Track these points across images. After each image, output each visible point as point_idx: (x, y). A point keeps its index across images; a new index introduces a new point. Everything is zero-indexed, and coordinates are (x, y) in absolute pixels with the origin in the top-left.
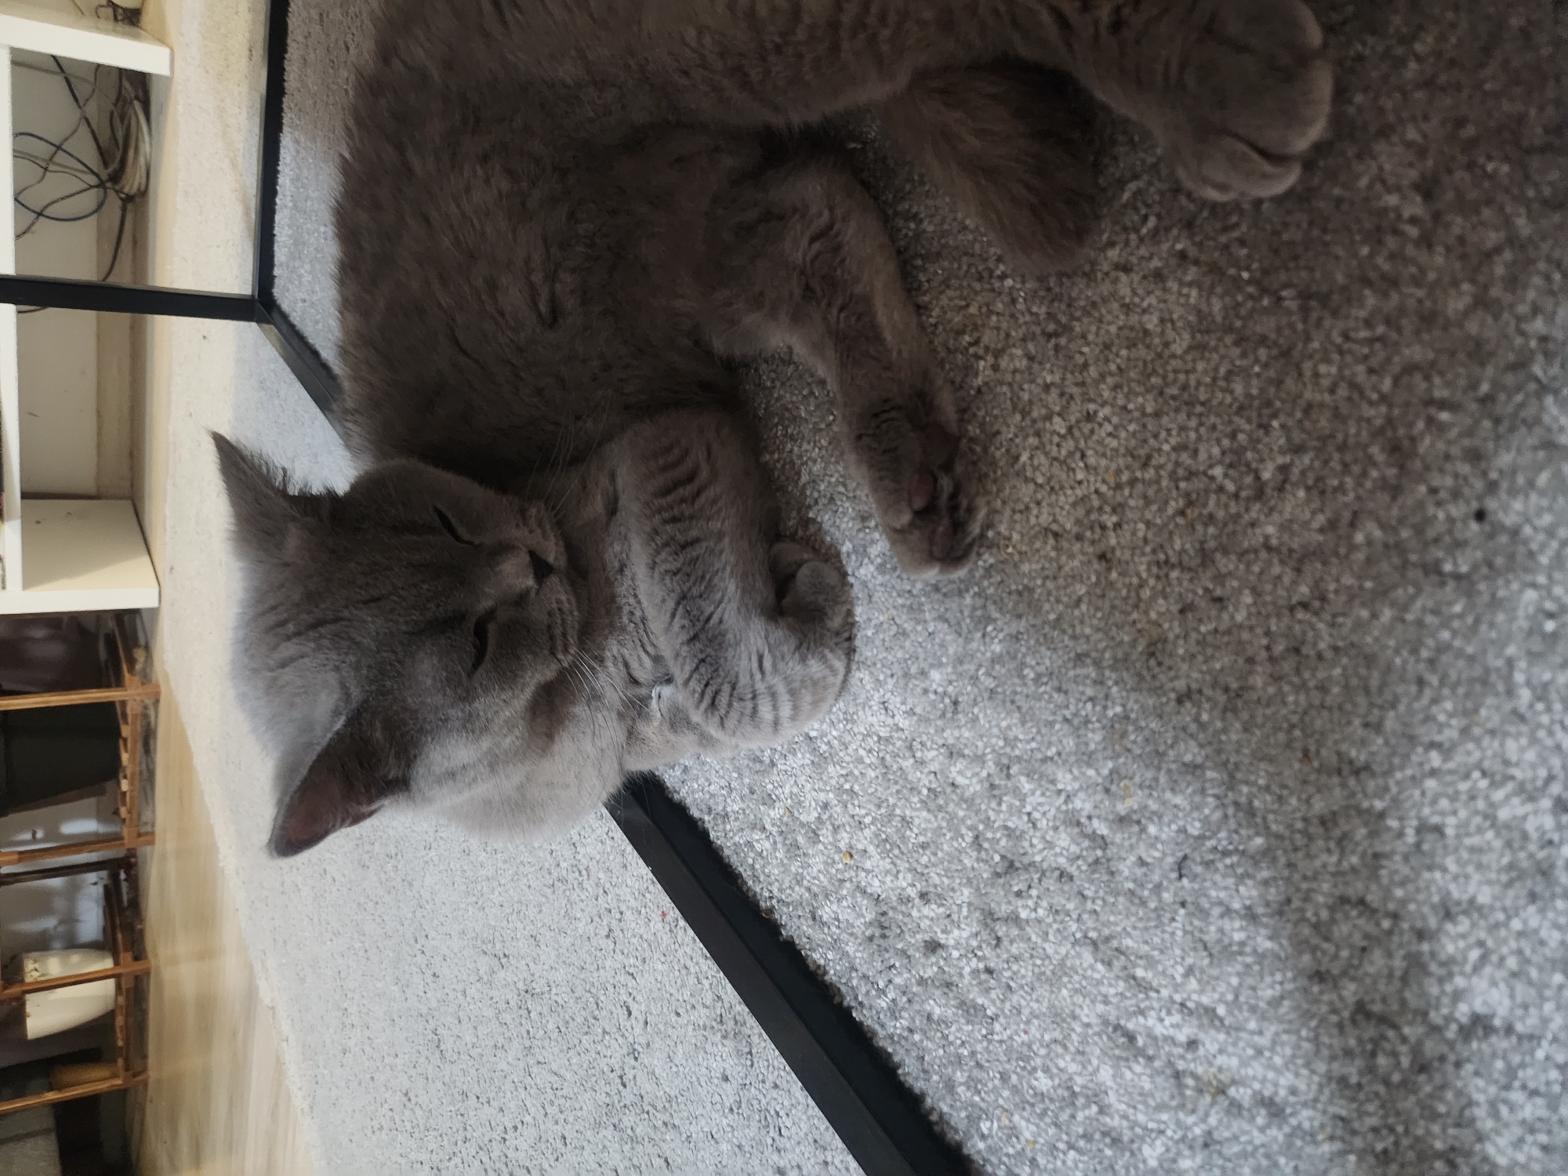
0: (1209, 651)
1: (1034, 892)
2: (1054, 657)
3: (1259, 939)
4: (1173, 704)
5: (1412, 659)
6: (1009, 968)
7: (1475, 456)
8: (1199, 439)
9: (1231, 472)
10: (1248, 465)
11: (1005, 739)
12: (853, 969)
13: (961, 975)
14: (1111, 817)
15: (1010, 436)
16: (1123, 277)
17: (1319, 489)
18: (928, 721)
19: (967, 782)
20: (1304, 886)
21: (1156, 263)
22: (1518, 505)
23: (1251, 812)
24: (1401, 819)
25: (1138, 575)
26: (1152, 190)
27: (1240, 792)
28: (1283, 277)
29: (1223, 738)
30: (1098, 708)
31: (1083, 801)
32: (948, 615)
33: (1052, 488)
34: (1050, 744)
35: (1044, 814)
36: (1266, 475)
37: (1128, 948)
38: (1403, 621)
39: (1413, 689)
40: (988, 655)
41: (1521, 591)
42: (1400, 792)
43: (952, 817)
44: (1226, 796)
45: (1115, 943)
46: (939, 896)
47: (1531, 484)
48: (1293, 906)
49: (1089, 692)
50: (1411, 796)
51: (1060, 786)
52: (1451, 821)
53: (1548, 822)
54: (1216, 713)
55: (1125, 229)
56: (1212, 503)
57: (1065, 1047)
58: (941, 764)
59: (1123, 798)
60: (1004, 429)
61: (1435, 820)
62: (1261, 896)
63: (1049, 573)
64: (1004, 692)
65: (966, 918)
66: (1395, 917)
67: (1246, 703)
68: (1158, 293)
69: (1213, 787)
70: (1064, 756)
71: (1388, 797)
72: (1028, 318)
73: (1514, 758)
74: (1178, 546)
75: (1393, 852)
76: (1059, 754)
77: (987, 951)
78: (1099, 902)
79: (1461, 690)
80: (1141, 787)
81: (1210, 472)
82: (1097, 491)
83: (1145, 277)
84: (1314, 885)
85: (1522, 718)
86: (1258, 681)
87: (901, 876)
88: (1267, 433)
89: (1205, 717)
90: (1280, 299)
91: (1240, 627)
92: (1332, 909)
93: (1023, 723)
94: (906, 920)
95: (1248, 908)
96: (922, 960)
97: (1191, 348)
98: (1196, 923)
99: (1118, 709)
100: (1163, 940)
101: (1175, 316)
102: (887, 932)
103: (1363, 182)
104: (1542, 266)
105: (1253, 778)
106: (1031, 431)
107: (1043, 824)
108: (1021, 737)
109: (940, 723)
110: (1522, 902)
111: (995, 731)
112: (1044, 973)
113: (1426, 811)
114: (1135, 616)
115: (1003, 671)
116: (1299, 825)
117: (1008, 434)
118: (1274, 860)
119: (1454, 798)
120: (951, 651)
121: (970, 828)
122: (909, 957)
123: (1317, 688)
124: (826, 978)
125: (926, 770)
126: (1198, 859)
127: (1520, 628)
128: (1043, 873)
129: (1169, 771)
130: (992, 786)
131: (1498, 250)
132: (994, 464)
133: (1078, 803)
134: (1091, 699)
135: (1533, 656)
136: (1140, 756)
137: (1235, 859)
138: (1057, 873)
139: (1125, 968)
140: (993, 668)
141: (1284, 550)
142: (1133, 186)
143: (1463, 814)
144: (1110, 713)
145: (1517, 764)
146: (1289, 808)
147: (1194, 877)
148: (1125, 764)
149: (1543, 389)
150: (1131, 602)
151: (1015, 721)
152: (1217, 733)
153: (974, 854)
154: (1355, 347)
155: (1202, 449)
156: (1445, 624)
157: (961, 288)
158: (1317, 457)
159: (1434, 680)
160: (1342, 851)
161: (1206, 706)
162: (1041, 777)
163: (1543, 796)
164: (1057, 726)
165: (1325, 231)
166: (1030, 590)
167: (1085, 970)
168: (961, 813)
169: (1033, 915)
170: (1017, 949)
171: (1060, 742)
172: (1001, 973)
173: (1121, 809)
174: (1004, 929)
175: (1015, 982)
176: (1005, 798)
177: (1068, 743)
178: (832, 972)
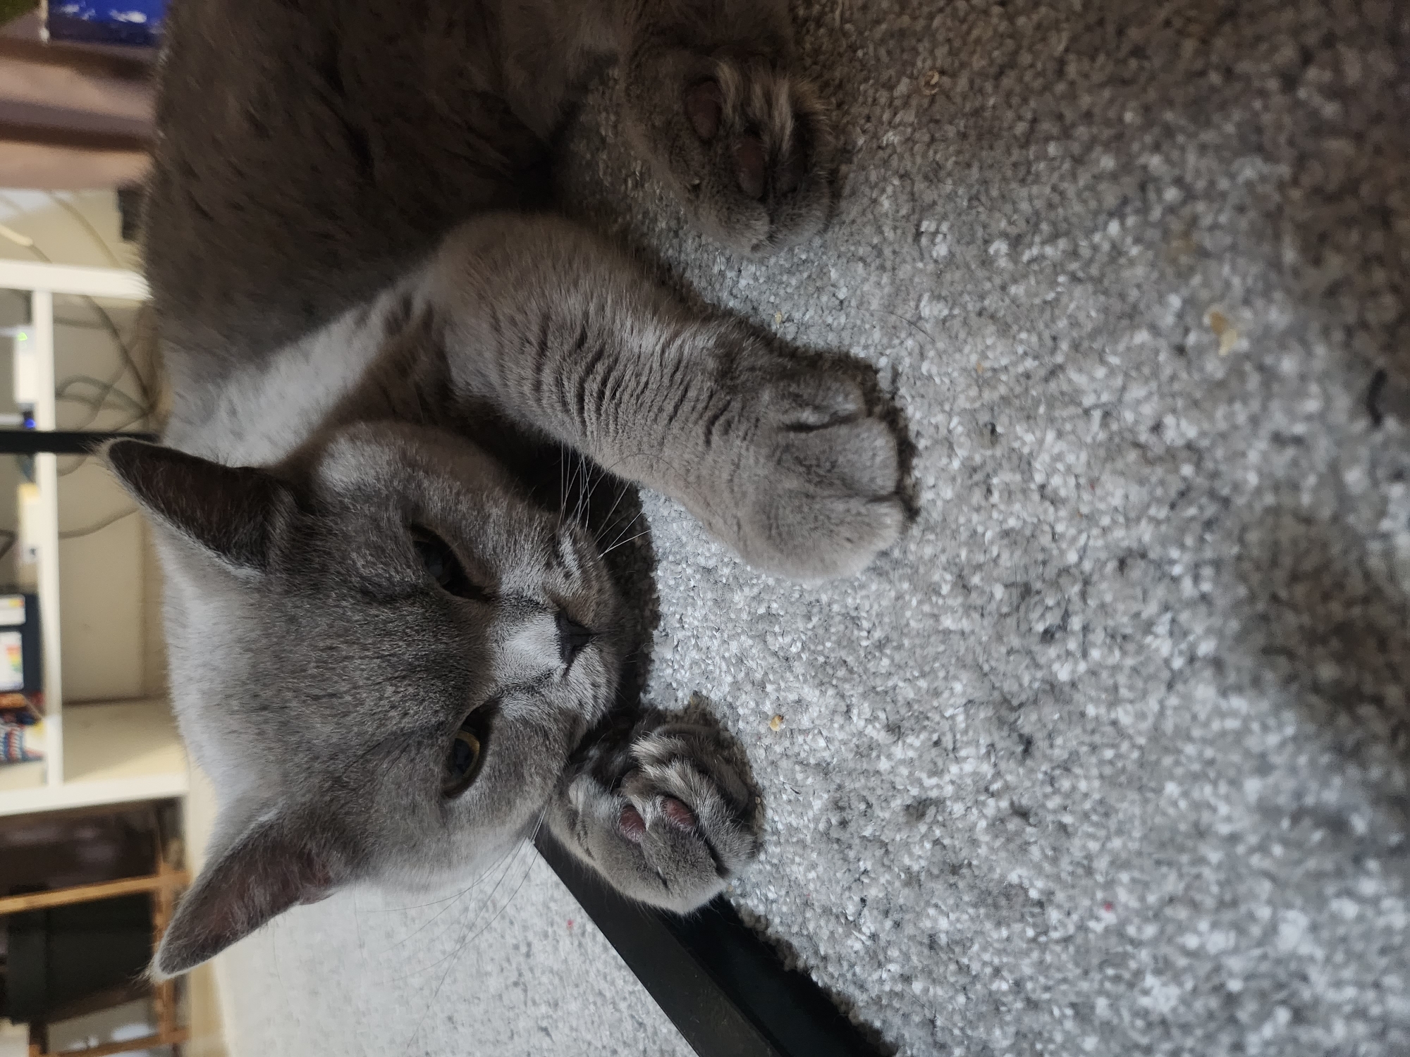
1: (1076, 623)
2: (1036, 190)
4: (1276, 99)
6: (1056, 791)
11: (979, 385)
12: (806, 903)
13: (974, 843)
14: (1198, 395)
31: (1138, 402)
32: (861, 251)
35: (1068, 470)
40: (931, 268)
43: (916, 566)
46: (916, 716)
49: (1111, 200)
51: (1088, 401)
57: (1195, 906)
59: (1215, 345)
64: (965, 309)
65: (965, 732)
70: (1085, 345)
76: (1076, 346)
77: (1012, 774)
78: (1208, 571)
80: (1246, 302)
87: (854, 712)
93: (1004, 330)
94: (872, 783)
99: (1171, 194)
102: (848, 815)
107: (1068, 489)
108: (1004, 361)
111: (961, 380)
112: (1124, 770)
115: (957, 276)
121: (946, 568)
122: (884, 845)
124: (770, 931)
128: (1086, 583)
129: (1301, 228)
130: (973, 471)
133: (1128, 413)
136: (1232, 247)
138: (1111, 566)
140: (942, 283)
144: (1156, 213)
148: (1204, 282)
151: (990, 340)
153: (960, 607)
162: (1050, 407)
164: (1065, 299)
167: (1206, 724)
168: (928, 552)
169: (1082, 666)
170: (1063, 747)
171: (1074, 323)
172: (1043, 806)
173: (1214, 367)
174: (1034, 717)
175: (1072, 812)
176: (995, 481)
177: (1088, 316)
178: (777, 920)
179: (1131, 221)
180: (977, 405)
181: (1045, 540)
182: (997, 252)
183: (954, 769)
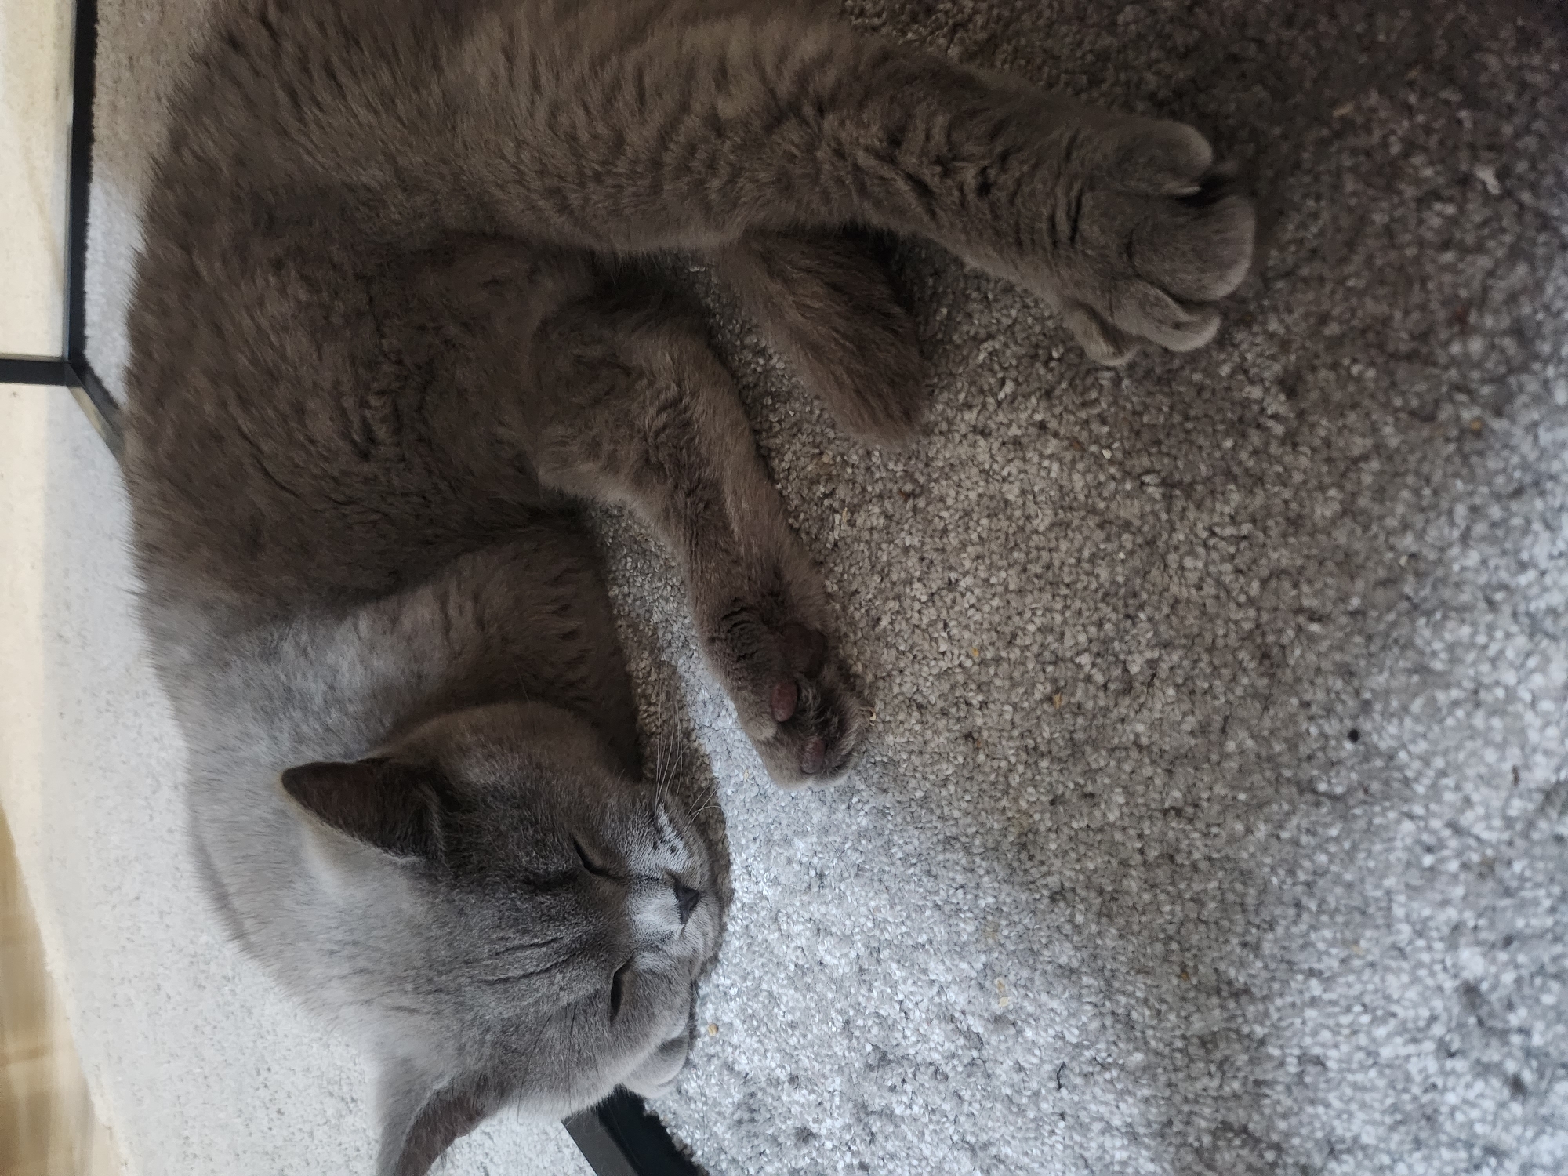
0: (1082, 849)
1: (908, 1087)
2: (922, 837)
3: (1141, 1161)
4: (1046, 901)
5: (1289, 881)
6: (885, 1166)
7: (1348, 673)
8: (1065, 622)
9: (1099, 661)
10: (1116, 656)
11: (874, 921)
12: (722, 1150)
13: (835, 1169)
14: (986, 1015)
15: (870, 596)
16: (982, 442)
17: (1187, 690)
18: (793, 892)
19: (836, 962)
20: (1186, 1108)
21: (1014, 431)
22: (1392, 729)
23: (1130, 1025)
24: (1281, 1047)
25: (1006, 758)
26: (1008, 353)
27: (1118, 1002)
28: (1145, 462)
29: (1099, 942)
31: (957, 995)
33: (915, 657)
34: (921, 930)
35: (917, 1004)
36: (1134, 669)
37: (1007, 1156)
38: (1278, 838)
39: (1292, 912)
40: (854, 828)
41: (1398, 822)
42: (1280, 1019)
43: (821, 998)
44: (1104, 1005)
45: (993, 1151)
46: (809, 1080)
47: (1405, 709)
48: (1175, 1129)
49: (960, 879)
50: (1292, 1024)
51: (933, 977)
52: (1333, 1053)
53: (1432, 1066)
54: (1090, 916)
55: (981, 391)
56: (1079, 693)
58: (808, 939)
59: (997, 997)
60: (862, 589)
61: (1317, 1051)
62: (1142, 1114)
63: (916, 749)
64: (872, 870)
65: (839, 1107)
66: (1278, 1148)
67: (1121, 907)
68: (1017, 463)
69: (1089, 995)
70: (935, 945)
71: (1268, 1023)
72: (884, 475)
73: (1395, 997)
74: (1046, 735)
75: (1275, 1082)
76: (931, 942)
77: (862, 1147)
78: (976, 1106)
79: (1340, 919)
80: (1016, 986)
81: (1077, 660)
82: (960, 665)
83: (1004, 443)
84: (1196, 1109)
85: (1402, 953)
86: (1133, 885)
87: (769, 1055)
88: (1134, 624)
89: (1079, 919)
90: (1143, 483)
91: (1113, 826)
92: (1214, 1134)
93: (892, 908)
94: (776, 1104)
95: (1129, 1125)
96: (794, 1152)
97: (1053, 525)
98: (1077, 1138)
99: (991, 900)
100: (1043, 1152)
101: (1036, 489)
102: (755, 1115)
103: (1225, 370)
104: (1410, 480)
105: (1130, 988)
106: (891, 595)
107: (916, 1015)
108: (890, 919)
109: (805, 898)
110: (1407, 1147)
111: (863, 909)
113: (1308, 1041)
114: (1004, 802)
115: (870, 847)
116: (1179, 1044)
117: (866, 595)
118: (1154, 1078)
119: (1336, 1031)
120: (815, 820)
121: (840, 1012)
122: (780, 1144)
123: (1192, 900)
124: (694, 1159)
125: (793, 945)
126: (1077, 1070)
127: (1399, 860)
128: (917, 1068)
129: (1045, 972)
130: (862, 970)
131: (1365, 457)
132: (853, 624)
133: (951, 995)
134: (962, 887)
135: (1412, 890)
136: (1014, 952)
137: (1115, 1073)
138: (932, 1069)
140: (859, 842)
141: (1155, 749)
142: (988, 346)
143: (1345, 1048)
144: (982, 904)
145: (1398, 1001)
146: (1169, 1025)
147: (1073, 1089)
148: (998, 960)
149: (1415, 608)
150: (1000, 787)
151: (883, 902)
152: (1092, 937)
153: (845, 1042)
154: (1222, 544)
155: (1068, 634)
156: (1320, 847)
157: (813, 433)
158: (1186, 656)
159: (1313, 907)
160: (1224, 1073)
161: (1081, 907)
162: (912, 965)
163: (1427, 1038)
164: (928, 913)
165: (1187, 418)
166: (896, 764)
168: (830, 995)
169: (908, 1112)
170: (892, 1146)
171: (931, 929)
173: (996, 1008)
174: (879, 1124)
176: (875, 984)
177: (940, 932)
178: (699, 1153)
179: (969, 897)
180: (871, 933)
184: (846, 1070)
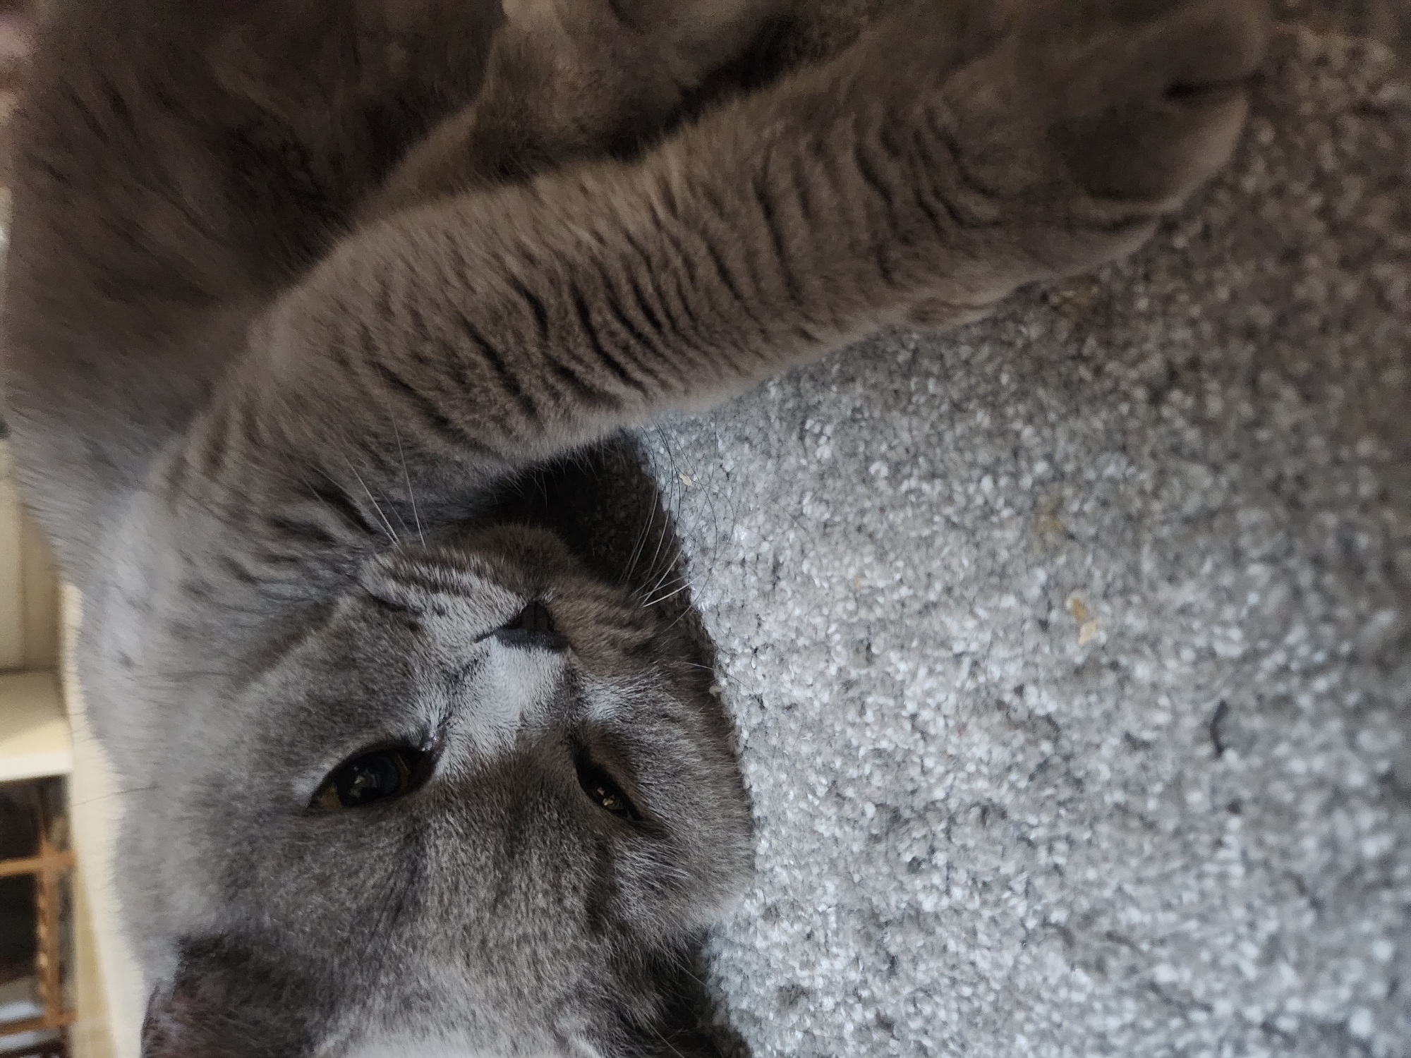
0: (1199, 276)
1: (940, 858)
2: (915, 422)
4: (1142, 409)
6: (918, 1013)
11: (856, 600)
13: (841, 1039)
14: (1059, 674)
19: (809, 694)
27: (1320, 529)
30: (1003, 481)
31: (1004, 661)
32: (748, 431)
34: (930, 579)
35: (938, 707)
37: (1131, 927)
40: (814, 468)
43: (795, 758)
45: (1104, 924)
49: (984, 457)
51: (958, 647)
59: (1076, 630)
64: (845, 520)
65: (836, 933)
69: (1257, 544)
70: (957, 592)
76: (948, 590)
77: (878, 988)
78: (1061, 846)
80: (1106, 596)
93: (881, 556)
95: (1387, 777)
98: (1271, 838)
99: (1041, 467)
100: (1203, 895)
107: (937, 727)
108: (881, 584)
111: (839, 589)
112: (978, 1011)
115: (839, 484)
120: (759, 487)
121: (822, 770)
126: (1252, 702)
128: (952, 820)
129: (1158, 543)
130: (848, 685)
134: (987, 470)
136: (1096, 538)
137: (1335, 676)
138: (976, 812)
139: (1132, 970)
140: (824, 487)
144: (1027, 482)
147: (1248, 744)
148: (1069, 564)
151: (868, 560)
153: (831, 811)
162: (923, 642)
164: (939, 541)
167: (1054, 990)
168: (805, 749)
169: (945, 902)
170: (926, 972)
171: (947, 568)
172: (906, 1025)
173: (1075, 652)
174: (899, 939)
175: (933, 1038)
176: (870, 700)
177: (961, 565)
180: (855, 620)
181: (915, 772)
182: (878, 472)
183: (825, 963)
184: (841, 865)
